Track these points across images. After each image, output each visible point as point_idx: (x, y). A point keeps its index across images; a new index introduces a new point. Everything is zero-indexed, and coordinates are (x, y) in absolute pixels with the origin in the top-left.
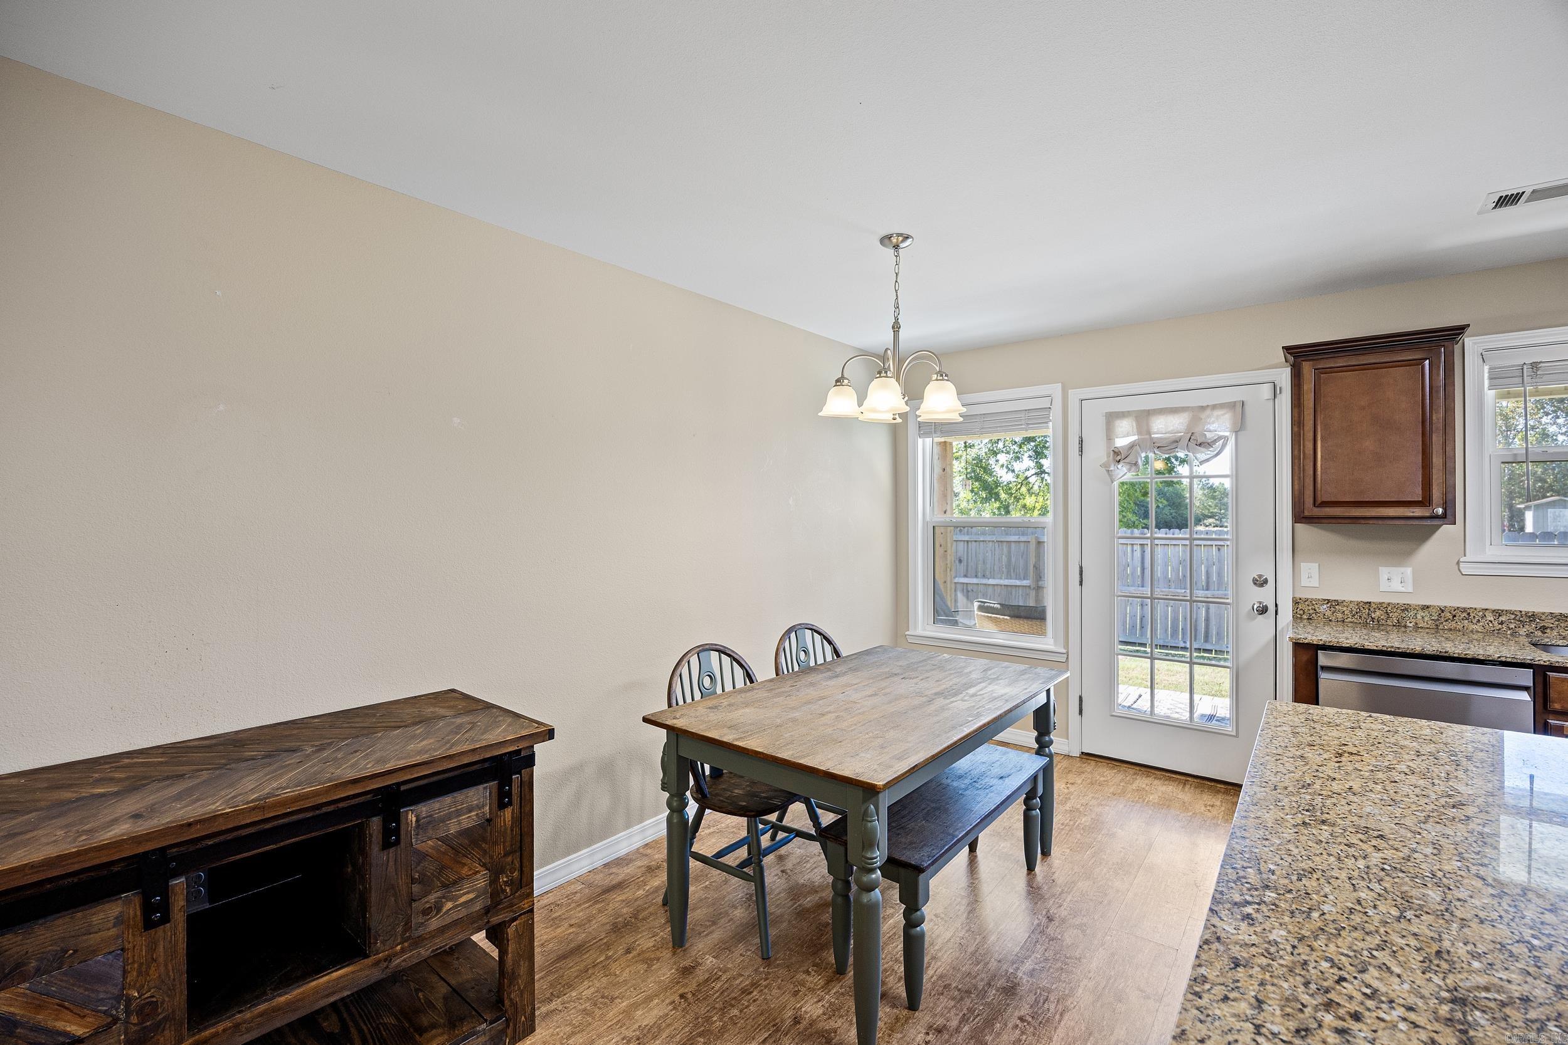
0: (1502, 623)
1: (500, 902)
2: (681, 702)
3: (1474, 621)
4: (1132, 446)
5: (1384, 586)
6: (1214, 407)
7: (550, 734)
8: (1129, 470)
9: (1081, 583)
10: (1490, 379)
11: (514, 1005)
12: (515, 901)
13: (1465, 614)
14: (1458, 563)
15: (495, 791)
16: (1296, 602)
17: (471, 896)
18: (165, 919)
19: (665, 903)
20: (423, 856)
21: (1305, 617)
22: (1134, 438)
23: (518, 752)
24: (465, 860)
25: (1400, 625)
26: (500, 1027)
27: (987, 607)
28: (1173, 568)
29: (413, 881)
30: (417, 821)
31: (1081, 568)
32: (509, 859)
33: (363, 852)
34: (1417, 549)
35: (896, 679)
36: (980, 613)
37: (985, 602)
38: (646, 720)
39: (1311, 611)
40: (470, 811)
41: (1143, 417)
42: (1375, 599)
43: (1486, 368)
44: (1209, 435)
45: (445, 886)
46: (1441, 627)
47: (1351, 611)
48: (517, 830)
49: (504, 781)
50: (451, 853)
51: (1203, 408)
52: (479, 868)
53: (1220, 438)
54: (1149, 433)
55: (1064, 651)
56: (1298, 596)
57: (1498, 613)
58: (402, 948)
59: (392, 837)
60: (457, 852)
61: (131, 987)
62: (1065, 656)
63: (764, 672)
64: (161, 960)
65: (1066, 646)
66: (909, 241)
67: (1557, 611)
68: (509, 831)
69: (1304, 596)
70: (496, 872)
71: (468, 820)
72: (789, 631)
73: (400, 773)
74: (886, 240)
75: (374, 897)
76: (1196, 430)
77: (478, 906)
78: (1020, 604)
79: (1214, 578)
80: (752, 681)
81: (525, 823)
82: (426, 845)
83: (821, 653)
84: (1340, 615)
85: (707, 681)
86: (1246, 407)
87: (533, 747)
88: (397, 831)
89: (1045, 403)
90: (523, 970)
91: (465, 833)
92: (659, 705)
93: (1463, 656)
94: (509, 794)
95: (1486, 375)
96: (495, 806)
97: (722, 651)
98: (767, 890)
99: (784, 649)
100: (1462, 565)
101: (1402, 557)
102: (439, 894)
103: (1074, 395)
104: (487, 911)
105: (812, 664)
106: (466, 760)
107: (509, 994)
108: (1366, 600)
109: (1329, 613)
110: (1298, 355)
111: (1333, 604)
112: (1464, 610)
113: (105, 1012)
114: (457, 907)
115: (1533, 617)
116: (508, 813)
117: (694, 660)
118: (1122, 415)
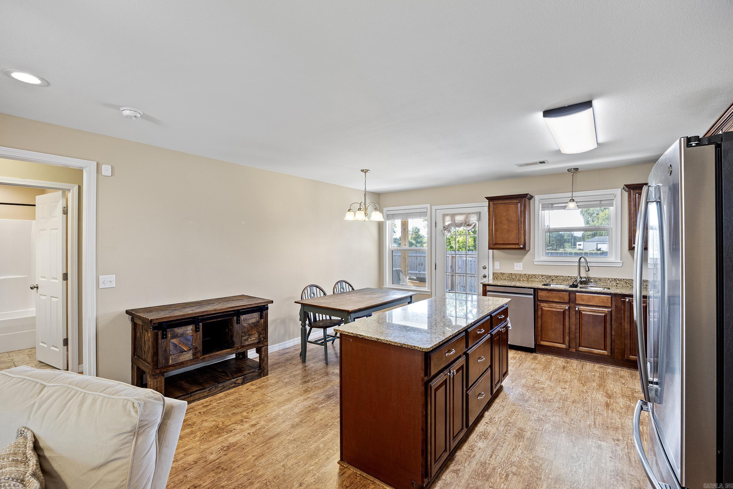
0: (543, 279)
1: (260, 342)
2: (305, 299)
3: (537, 278)
4: (449, 225)
5: (516, 268)
6: (472, 213)
7: (272, 302)
8: (448, 233)
9: (436, 269)
10: (542, 207)
11: (263, 367)
12: (264, 342)
13: (534, 276)
15: (259, 314)
17: (254, 339)
18: (199, 331)
19: (300, 355)
20: (245, 327)
21: (496, 278)
22: (450, 222)
23: (264, 306)
24: (253, 330)
26: (261, 372)
27: (412, 278)
29: (242, 332)
30: (243, 319)
31: (436, 264)
32: (263, 331)
33: (232, 325)
34: (523, 258)
35: (368, 295)
36: (409, 280)
37: (410, 277)
38: (295, 302)
39: (497, 276)
40: (254, 319)
41: (453, 216)
43: (541, 204)
45: (249, 335)
46: (529, 280)
47: (507, 276)
48: (264, 325)
49: (262, 312)
50: (250, 327)
51: (469, 214)
52: (256, 332)
53: (474, 223)
54: (454, 221)
55: (430, 291)
56: (494, 272)
57: (542, 276)
58: (240, 348)
59: (238, 322)
60: (251, 328)
61: (194, 343)
62: (431, 293)
63: (329, 292)
64: (198, 339)
65: (431, 290)
66: (369, 171)
67: (556, 275)
68: (263, 325)
69: (495, 272)
70: (260, 334)
71: (254, 320)
72: (337, 283)
73: (240, 307)
74: (362, 171)
75: (235, 334)
76: (467, 220)
77: (256, 341)
78: (421, 277)
80: (325, 295)
81: (266, 324)
82: (245, 325)
83: (348, 289)
85: (312, 295)
86: (481, 213)
87: (268, 305)
88: (239, 320)
89: (425, 210)
90: (266, 359)
91: (253, 323)
92: (299, 299)
93: (519, 286)
94: (263, 316)
95: (541, 206)
96: (260, 318)
97: (317, 287)
98: (328, 347)
99: (336, 287)
102: (247, 337)
103: (434, 208)
104: (258, 343)
105: (345, 291)
106: (254, 306)
107: (262, 364)
108: (511, 273)
109: (501, 277)
110: (490, 199)
111: (503, 274)
112: (534, 275)
113: (189, 347)
114: (251, 340)
115: (550, 277)
116: (262, 320)
117: (309, 289)
118: (447, 215)
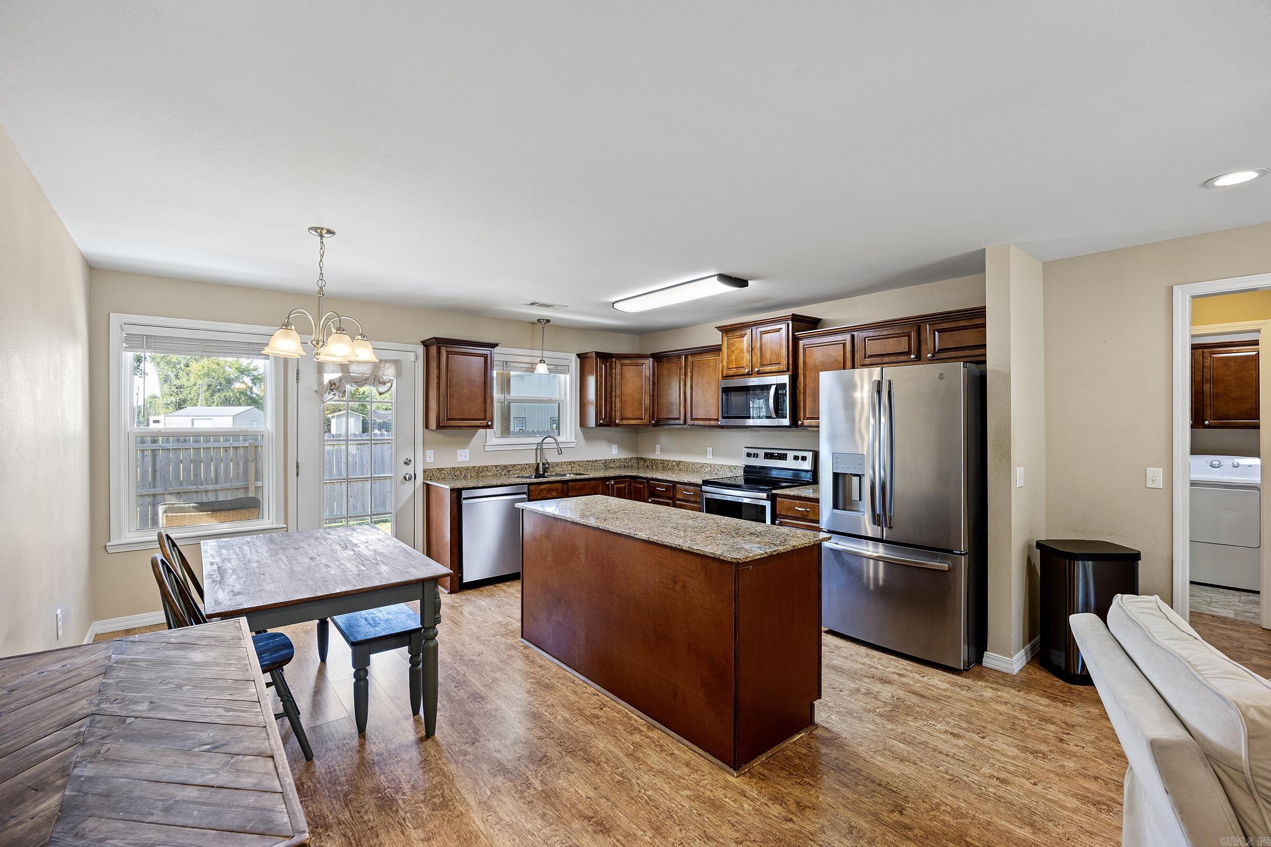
14: (484, 446)
16: (425, 471)
25: (465, 477)
28: (184, 468)
42: (456, 466)
44: (385, 378)
79: (222, 475)
84: (443, 476)
100: (486, 447)
101: (465, 445)
